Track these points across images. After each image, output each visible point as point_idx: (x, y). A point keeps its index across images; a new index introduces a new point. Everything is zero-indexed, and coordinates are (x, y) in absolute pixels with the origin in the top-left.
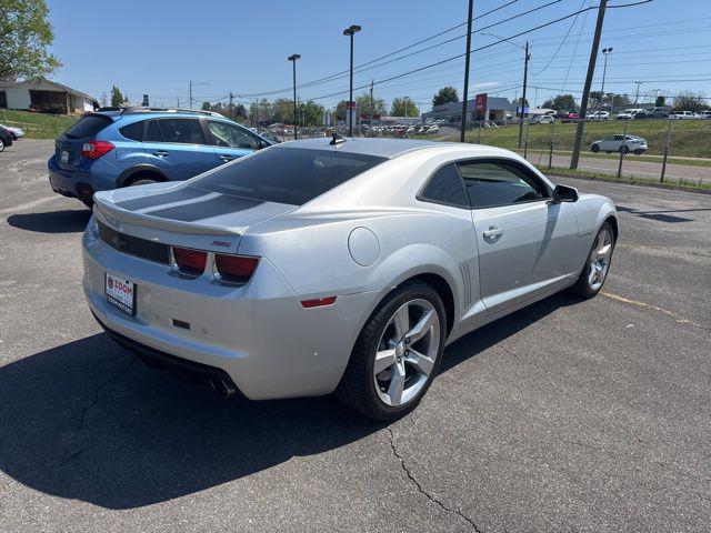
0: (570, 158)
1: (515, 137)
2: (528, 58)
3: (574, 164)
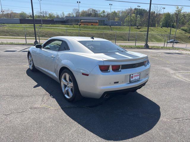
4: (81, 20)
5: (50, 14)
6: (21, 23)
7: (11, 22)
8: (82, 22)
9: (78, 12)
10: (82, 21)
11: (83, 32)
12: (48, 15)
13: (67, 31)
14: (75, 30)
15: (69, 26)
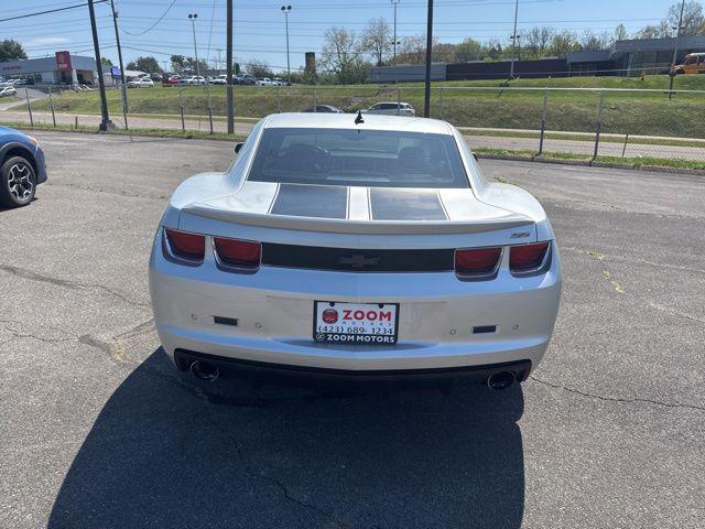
0: (226, 124)
1: (118, 101)
2: (115, 16)
3: (231, 130)
4: (691, 51)
5: (558, 39)
6: (448, 79)
7: (413, 77)
8: (693, 60)
9: (692, 17)
10: (695, 58)
11: (683, 102)
12: (549, 44)
13: (607, 100)
14: (646, 95)
15: (618, 80)
